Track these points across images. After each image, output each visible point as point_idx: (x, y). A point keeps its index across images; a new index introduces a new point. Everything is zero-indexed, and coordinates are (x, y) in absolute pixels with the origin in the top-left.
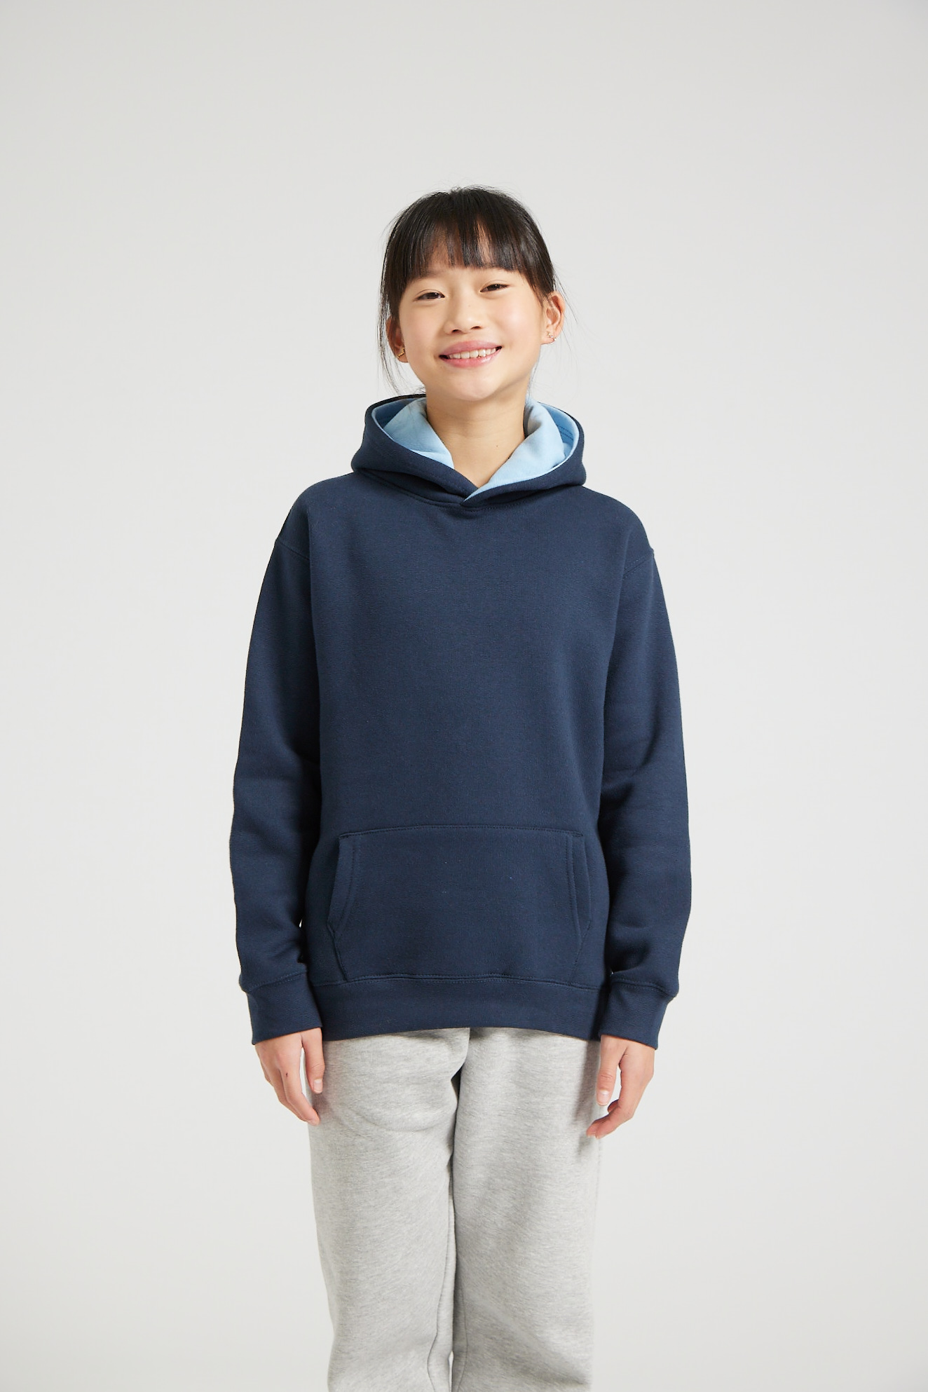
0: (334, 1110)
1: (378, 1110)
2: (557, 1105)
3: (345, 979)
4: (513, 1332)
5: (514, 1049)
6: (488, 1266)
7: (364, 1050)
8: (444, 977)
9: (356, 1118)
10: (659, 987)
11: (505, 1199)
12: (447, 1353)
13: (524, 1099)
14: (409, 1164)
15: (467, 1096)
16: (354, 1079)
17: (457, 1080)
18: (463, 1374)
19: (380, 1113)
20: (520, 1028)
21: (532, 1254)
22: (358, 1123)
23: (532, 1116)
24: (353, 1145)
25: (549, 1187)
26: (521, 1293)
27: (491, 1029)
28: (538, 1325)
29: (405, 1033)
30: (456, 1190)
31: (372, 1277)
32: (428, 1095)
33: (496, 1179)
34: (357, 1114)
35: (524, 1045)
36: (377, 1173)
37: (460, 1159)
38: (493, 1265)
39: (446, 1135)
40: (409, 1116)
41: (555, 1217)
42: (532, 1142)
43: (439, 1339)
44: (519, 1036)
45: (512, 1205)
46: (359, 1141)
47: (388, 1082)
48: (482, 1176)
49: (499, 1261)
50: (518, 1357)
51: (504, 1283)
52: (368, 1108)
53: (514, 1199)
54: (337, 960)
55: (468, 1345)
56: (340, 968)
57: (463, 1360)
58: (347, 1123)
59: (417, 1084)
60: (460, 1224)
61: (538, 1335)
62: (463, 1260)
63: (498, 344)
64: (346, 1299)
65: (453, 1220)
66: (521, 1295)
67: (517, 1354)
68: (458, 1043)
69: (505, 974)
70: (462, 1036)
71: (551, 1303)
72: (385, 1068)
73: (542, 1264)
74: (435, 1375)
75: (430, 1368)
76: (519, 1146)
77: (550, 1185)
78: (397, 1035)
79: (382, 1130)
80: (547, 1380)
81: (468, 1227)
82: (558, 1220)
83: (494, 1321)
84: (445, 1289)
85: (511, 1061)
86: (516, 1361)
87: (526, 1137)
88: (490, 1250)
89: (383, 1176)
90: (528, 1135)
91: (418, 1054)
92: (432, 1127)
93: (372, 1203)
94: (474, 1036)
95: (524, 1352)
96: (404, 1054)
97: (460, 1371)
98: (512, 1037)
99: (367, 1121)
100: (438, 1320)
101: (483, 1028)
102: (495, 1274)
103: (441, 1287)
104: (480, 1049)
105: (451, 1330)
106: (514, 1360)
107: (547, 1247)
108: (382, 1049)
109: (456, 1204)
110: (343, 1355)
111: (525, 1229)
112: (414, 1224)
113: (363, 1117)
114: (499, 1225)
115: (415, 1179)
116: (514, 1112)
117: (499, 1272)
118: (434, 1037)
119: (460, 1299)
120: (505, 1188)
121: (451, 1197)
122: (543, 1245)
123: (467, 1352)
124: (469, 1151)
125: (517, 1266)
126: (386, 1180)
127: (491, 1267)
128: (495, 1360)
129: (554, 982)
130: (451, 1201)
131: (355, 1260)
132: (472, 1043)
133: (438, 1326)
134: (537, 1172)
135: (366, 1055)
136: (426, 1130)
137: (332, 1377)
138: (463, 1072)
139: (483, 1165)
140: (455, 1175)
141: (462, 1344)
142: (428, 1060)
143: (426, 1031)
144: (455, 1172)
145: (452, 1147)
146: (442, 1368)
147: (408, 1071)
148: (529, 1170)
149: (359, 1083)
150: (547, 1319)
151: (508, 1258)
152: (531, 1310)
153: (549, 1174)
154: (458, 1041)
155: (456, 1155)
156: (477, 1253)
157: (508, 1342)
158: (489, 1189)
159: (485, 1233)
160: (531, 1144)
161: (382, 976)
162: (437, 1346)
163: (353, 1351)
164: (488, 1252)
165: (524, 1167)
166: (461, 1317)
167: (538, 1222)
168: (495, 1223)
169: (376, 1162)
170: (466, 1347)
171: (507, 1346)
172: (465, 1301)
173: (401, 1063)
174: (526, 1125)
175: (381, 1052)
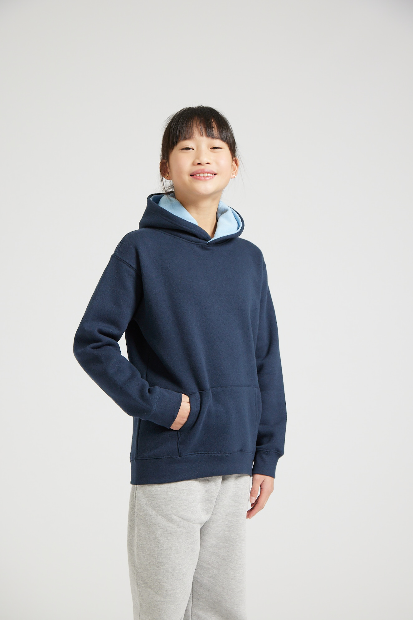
3: (179, 455)
6: (214, 582)
10: (278, 452)
19: (190, 516)
21: (237, 574)
32: (206, 507)
34: (180, 517)
38: (217, 581)
42: (239, 526)
45: (226, 554)
48: (214, 542)
49: (220, 579)
52: (185, 514)
54: (178, 447)
56: (179, 452)
63: (216, 172)
66: (231, 592)
88: (215, 575)
102: (218, 584)
108: (192, 487)
113: (182, 518)
120: (224, 547)
125: (230, 580)
127: (216, 582)
131: (175, 584)
148: (236, 539)
149: (181, 503)
151: (225, 577)
152: (234, 599)
159: (213, 567)
168: (218, 562)
175: (191, 489)
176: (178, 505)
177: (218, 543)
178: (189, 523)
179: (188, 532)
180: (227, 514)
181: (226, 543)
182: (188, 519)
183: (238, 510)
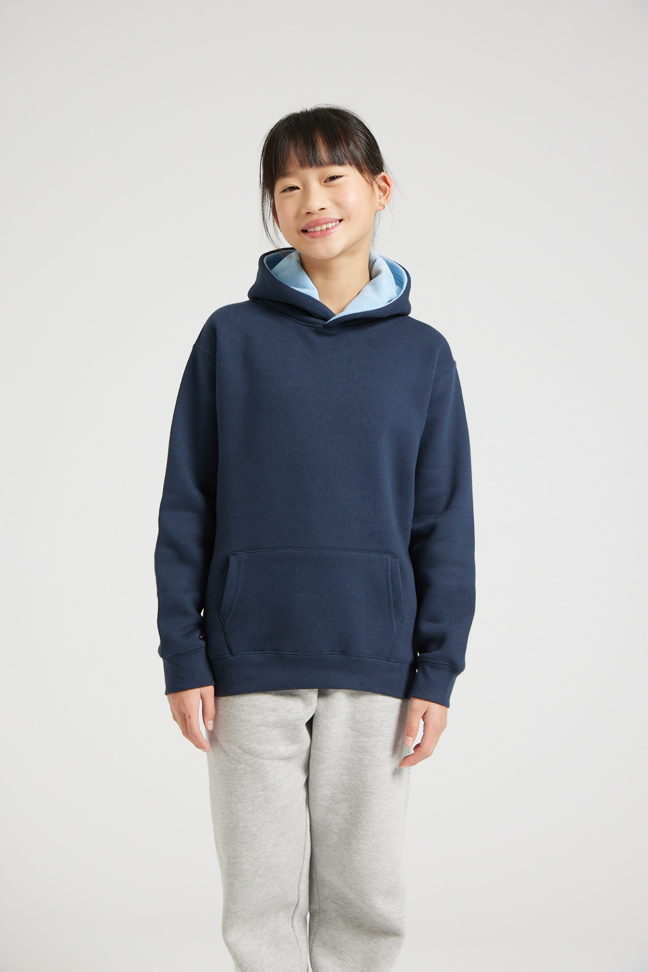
0: (223, 745)
1: (254, 745)
2: (380, 743)
3: (231, 653)
4: (351, 899)
5: (349, 704)
6: (332, 854)
7: (243, 704)
8: (300, 654)
9: (238, 751)
10: (451, 665)
11: (344, 808)
12: (305, 913)
13: (356, 739)
14: (276, 782)
15: (317, 736)
16: (237, 724)
17: (310, 725)
18: (317, 928)
19: (255, 747)
20: (352, 690)
21: (362, 846)
22: (239, 755)
23: (362, 751)
24: (236, 770)
25: (374, 800)
26: (356, 873)
27: (331, 690)
28: (367, 895)
29: (272, 692)
30: (310, 801)
31: (251, 860)
32: (289, 735)
33: (338, 794)
34: (239, 748)
35: (357, 701)
36: (253, 788)
37: (313, 780)
38: (336, 853)
39: (303, 763)
40: (275, 749)
41: (378, 820)
43: (300, 904)
44: (352, 694)
45: (349, 812)
46: (240, 767)
47: (261, 726)
48: (328, 792)
49: (341, 851)
50: (354, 916)
51: (344, 866)
52: (247, 744)
53: (351, 808)
54: (226, 641)
55: (320, 908)
56: (228, 646)
57: (316, 918)
58: (231, 755)
59: (280, 727)
60: (314, 825)
61: (367, 902)
62: (316, 849)
63: (340, 217)
64: (233, 875)
65: (309, 822)
66: (355, 874)
67: (354, 914)
68: (309, 700)
69: (343, 652)
70: (313, 694)
71: (376, 880)
72: (258, 717)
73: (370, 853)
74: (297, 929)
75: (294, 924)
76: (353, 771)
77: (375, 799)
78: (267, 693)
79: (257, 759)
80: (374, 932)
81: (319, 827)
82: (380, 823)
83: (338, 891)
84: (303, 870)
85: (347, 713)
86: (354, 919)
87: (358, 765)
89: (258, 790)
90: (359, 764)
91: (282, 707)
92: (293, 757)
93: (250, 809)
94: (321, 695)
95: (359, 913)
96: (272, 707)
97: (314, 926)
98: (348, 696)
99: (247, 753)
100: (298, 891)
101: (328, 690)
102: (337, 859)
103: (300, 867)
104: (325, 704)
105: (308, 897)
106: (352, 918)
107: (373, 841)
108: (256, 703)
109: (311, 810)
110: (232, 915)
111: (358, 829)
112: (281, 824)
113: (243, 750)
114: (341, 826)
115: (281, 793)
116: (349, 748)
117: (341, 858)
118: (292, 695)
119: (314, 876)
120: (344, 800)
121: (308, 806)
122: (370, 840)
123: (319, 913)
124: (319, 775)
125: (353, 854)
126: (260, 793)
127: (335, 855)
128: (339, 919)
129: (377, 658)
130: (308, 808)
131: (239, 849)
132: (320, 699)
133: (298, 895)
134: (366, 790)
135: (245, 708)
136: (288, 759)
137: (225, 930)
138: (314, 720)
139: (329, 785)
140: (310, 791)
141: (315, 907)
142: (288, 711)
143: (287, 691)
144: (310, 788)
145: (307, 771)
146: (302, 924)
147: (274, 719)
148: (360, 788)
149: (241, 726)
150: (374, 891)
151: (346, 849)
152: (362, 885)
153: (374, 791)
154: (309, 698)
155: (311, 777)
156: (325, 844)
157: (348, 906)
158: (333, 801)
159: (331, 831)
160: (362, 770)
161: (257, 652)
162: (298, 909)
163: (239, 911)
164: (333, 844)
165: (357, 786)
166: (315, 889)
167: (367, 824)
168: (338, 824)
169: (253, 781)
170: (318, 909)
171: (347, 909)
172: (318, 878)
173: (270, 713)
174: (358, 757)
175: (255, 705)
176: (237, 728)
177: (334, 793)
178: (253, 757)
179: (254, 772)
180: (341, 748)
181: (347, 795)
182: (252, 751)
183: (359, 742)
